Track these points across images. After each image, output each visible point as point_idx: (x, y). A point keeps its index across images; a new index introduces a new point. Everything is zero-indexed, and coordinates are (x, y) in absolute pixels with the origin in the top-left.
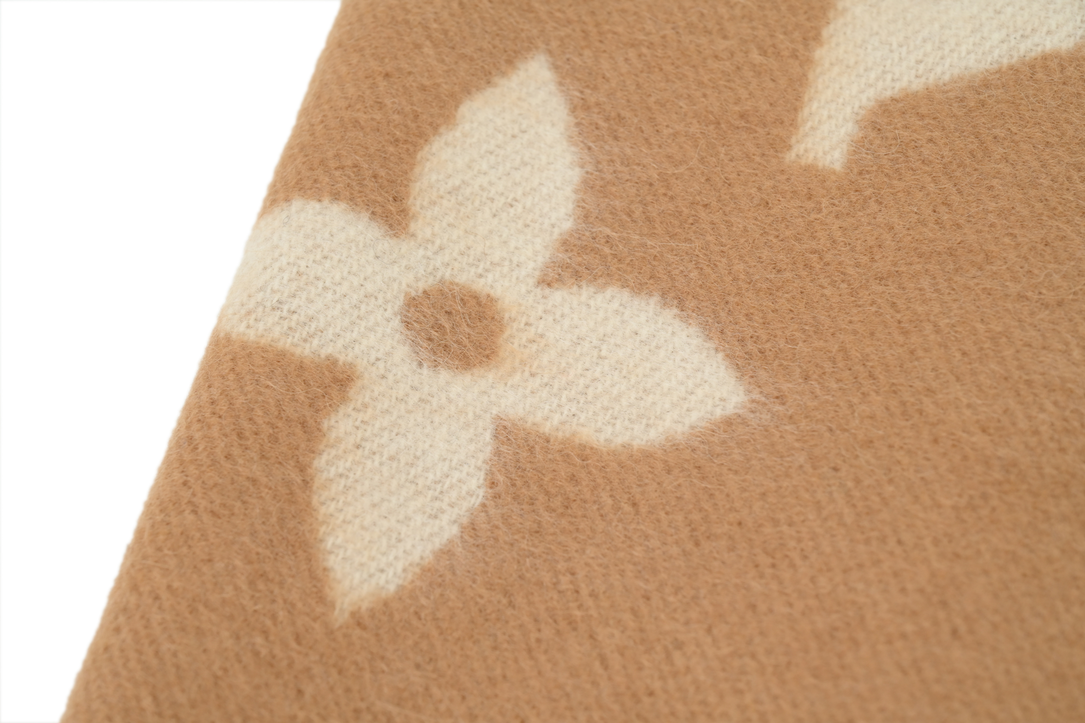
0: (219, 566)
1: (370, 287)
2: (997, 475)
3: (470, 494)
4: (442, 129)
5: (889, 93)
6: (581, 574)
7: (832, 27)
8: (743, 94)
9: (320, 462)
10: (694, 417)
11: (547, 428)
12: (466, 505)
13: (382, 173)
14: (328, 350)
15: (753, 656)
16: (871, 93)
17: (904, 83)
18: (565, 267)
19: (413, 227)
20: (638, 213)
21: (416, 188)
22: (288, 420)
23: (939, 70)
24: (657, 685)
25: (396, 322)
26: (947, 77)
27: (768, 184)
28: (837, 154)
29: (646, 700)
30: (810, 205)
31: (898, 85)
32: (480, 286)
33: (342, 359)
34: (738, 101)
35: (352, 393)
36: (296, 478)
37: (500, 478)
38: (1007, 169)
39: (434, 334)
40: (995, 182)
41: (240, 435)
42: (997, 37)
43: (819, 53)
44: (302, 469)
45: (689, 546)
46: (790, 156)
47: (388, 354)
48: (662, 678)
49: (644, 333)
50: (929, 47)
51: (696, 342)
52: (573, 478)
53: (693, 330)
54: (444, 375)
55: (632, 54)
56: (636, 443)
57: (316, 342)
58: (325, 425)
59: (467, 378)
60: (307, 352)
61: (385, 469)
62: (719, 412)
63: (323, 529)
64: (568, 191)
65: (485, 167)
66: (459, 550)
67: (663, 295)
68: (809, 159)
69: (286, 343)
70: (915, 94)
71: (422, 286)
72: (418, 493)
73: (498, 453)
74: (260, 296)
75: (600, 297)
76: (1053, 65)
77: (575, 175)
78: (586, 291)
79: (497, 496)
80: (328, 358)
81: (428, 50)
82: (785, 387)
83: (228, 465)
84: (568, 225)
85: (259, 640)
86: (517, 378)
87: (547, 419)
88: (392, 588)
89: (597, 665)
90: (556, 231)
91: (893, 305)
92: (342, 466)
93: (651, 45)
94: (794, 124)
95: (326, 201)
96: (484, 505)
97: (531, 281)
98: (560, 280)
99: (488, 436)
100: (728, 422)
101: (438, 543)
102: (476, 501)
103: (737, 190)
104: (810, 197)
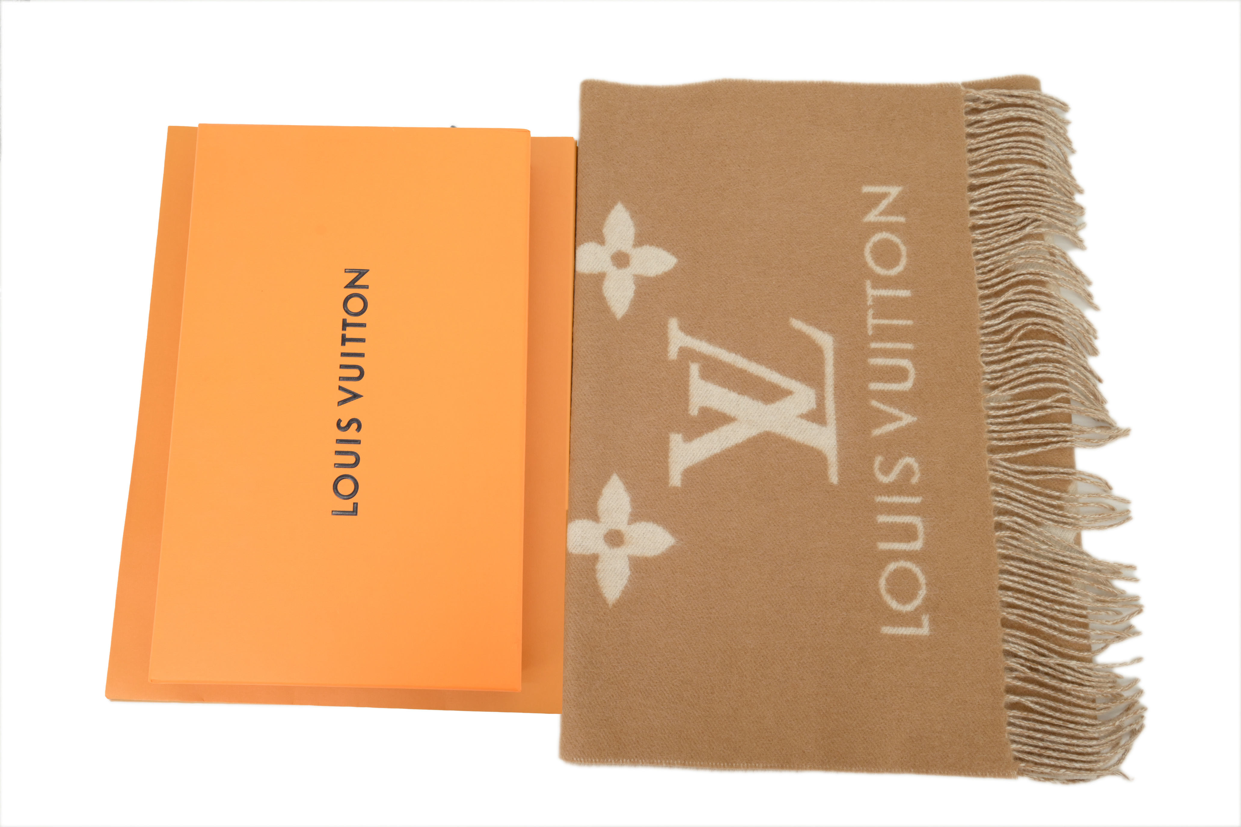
0: (585, 604)
1: (596, 536)
2: (728, 550)
3: (627, 573)
4: (601, 497)
5: (686, 467)
6: (653, 584)
7: (670, 453)
8: (657, 473)
9: (597, 576)
10: (666, 547)
11: (638, 556)
12: (627, 576)
13: (592, 510)
14: (592, 552)
15: (691, 596)
16: (682, 468)
17: (688, 465)
18: (632, 520)
19: (601, 520)
20: (643, 505)
21: (599, 511)
22: (589, 569)
23: (694, 460)
24: (674, 605)
25: (603, 542)
26: (697, 462)
27: (667, 493)
28: (679, 483)
29: (673, 609)
30: (676, 496)
31: (687, 465)
32: (617, 528)
33: (595, 553)
34: (656, 475)
35: (599, 559)
36: (594, 581)
37: (632, 569)
38: (714, 482)
39: (611, 542)
40: (712, 485)
41: (581, 575)
42: (704, 451)
43: (669, 460)
44: (595, 579)
45: (673, 575)
46: (670, 485)
47: (604, 549)
48: (675, 603)
49: (651, 531)
50: (691, 456)
51: (662, 530)
52: (647, 565)
53: (661, 528)
54: (615, 549)
55: (633, 469)
56: (656, 554)
57: (589, 551)
58: (596, 567)
59: (620, 549)
60: (589, 554)
61: (610, 573)
62: (670, 545)
63: (602, 589)
64: (628, 502)
65: (611, 502)
66: (629, 586)
67: (653, 521)
68: (674, 485)
69: (584, 553)
70: (691, 467)
71: (606, 532)
72: (618, 576)
73: (630, 563)
74: (575, 544)
75: (641, 524)
76: (717, 456)
77: (628, 499)
78: (638, 524)
79: (633, 572)
80: (593, 554)
81: (593, 480)
82: (682, 537)
83: (581, 582)
84: (630, 510)
85: (597, 616)
86: (629, 546)
87: (637, 553)
88: (618, 597)
89: (662, 604)
90: (628, 512)
91: (699, 516)
92: (602, 575)
93: (636, 466)
94: (669, 478)
95: (583, 520)
96: (631, 575)
97: (627, 524)
98: (632, 523)
99: (627, 560)
100: (673, 547)
101: (624, 585)
102: (629, 574)
103: (662, 495)
104: (676, 494)
